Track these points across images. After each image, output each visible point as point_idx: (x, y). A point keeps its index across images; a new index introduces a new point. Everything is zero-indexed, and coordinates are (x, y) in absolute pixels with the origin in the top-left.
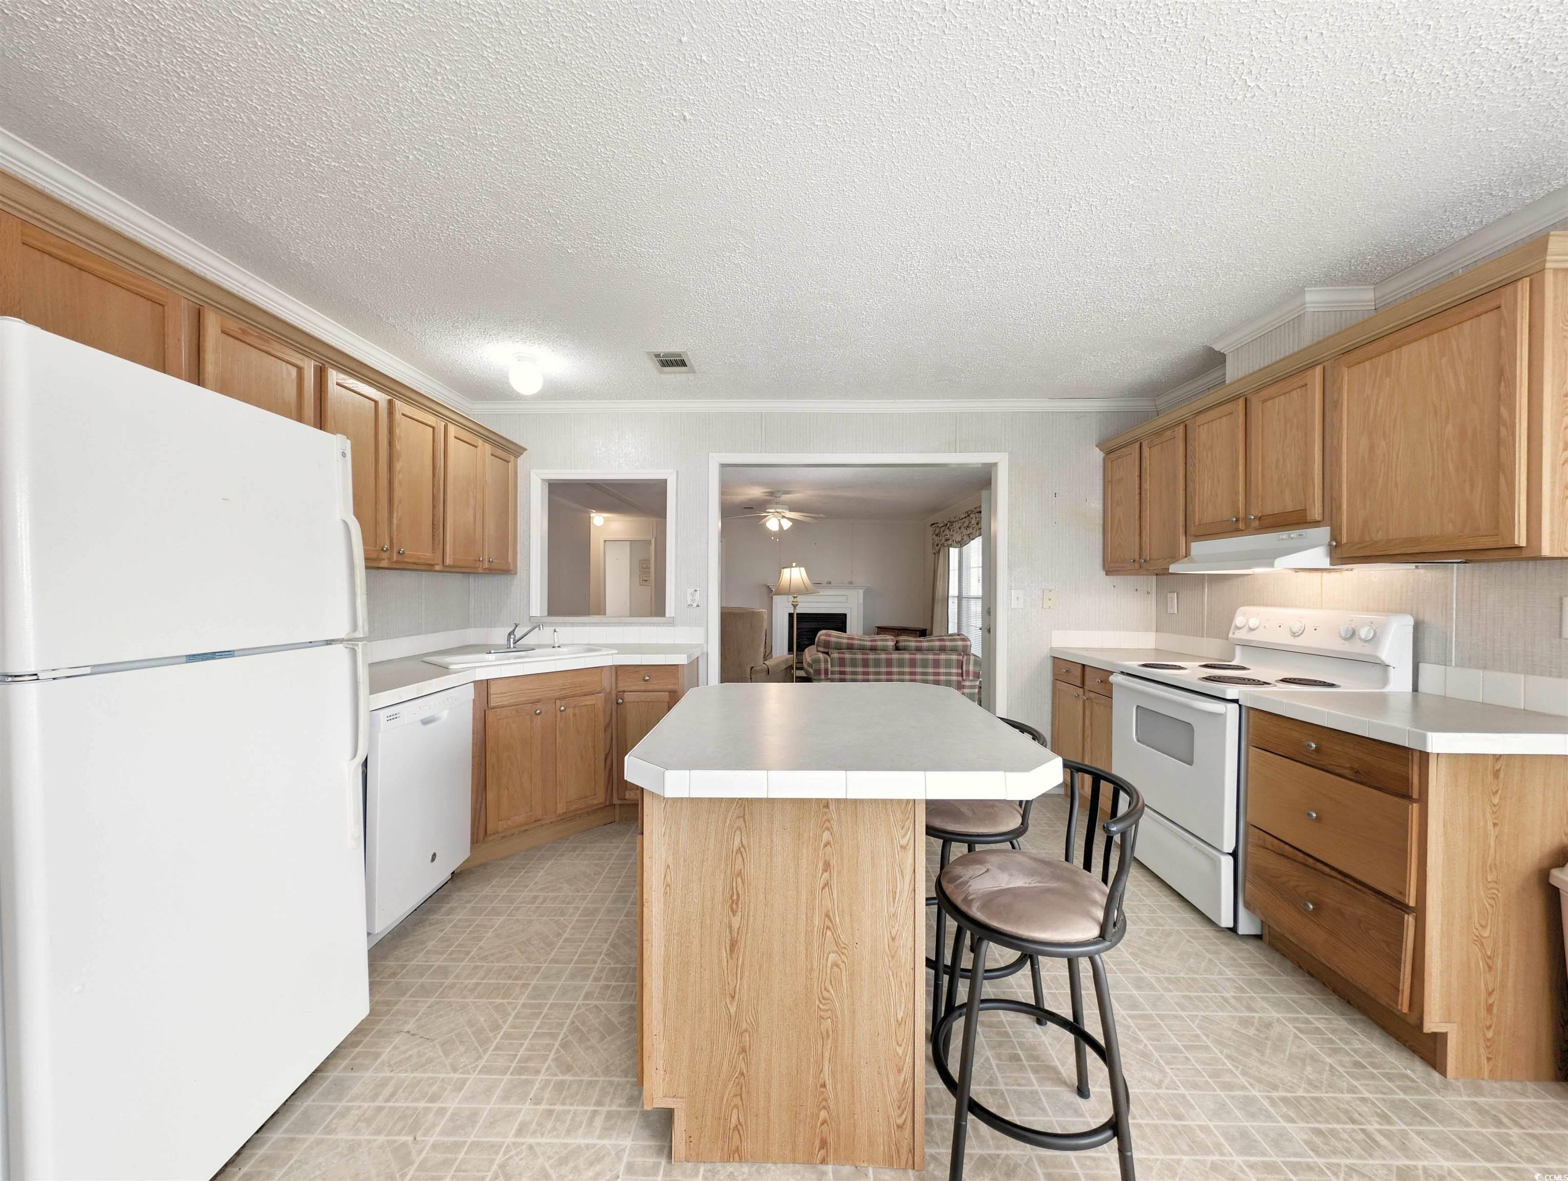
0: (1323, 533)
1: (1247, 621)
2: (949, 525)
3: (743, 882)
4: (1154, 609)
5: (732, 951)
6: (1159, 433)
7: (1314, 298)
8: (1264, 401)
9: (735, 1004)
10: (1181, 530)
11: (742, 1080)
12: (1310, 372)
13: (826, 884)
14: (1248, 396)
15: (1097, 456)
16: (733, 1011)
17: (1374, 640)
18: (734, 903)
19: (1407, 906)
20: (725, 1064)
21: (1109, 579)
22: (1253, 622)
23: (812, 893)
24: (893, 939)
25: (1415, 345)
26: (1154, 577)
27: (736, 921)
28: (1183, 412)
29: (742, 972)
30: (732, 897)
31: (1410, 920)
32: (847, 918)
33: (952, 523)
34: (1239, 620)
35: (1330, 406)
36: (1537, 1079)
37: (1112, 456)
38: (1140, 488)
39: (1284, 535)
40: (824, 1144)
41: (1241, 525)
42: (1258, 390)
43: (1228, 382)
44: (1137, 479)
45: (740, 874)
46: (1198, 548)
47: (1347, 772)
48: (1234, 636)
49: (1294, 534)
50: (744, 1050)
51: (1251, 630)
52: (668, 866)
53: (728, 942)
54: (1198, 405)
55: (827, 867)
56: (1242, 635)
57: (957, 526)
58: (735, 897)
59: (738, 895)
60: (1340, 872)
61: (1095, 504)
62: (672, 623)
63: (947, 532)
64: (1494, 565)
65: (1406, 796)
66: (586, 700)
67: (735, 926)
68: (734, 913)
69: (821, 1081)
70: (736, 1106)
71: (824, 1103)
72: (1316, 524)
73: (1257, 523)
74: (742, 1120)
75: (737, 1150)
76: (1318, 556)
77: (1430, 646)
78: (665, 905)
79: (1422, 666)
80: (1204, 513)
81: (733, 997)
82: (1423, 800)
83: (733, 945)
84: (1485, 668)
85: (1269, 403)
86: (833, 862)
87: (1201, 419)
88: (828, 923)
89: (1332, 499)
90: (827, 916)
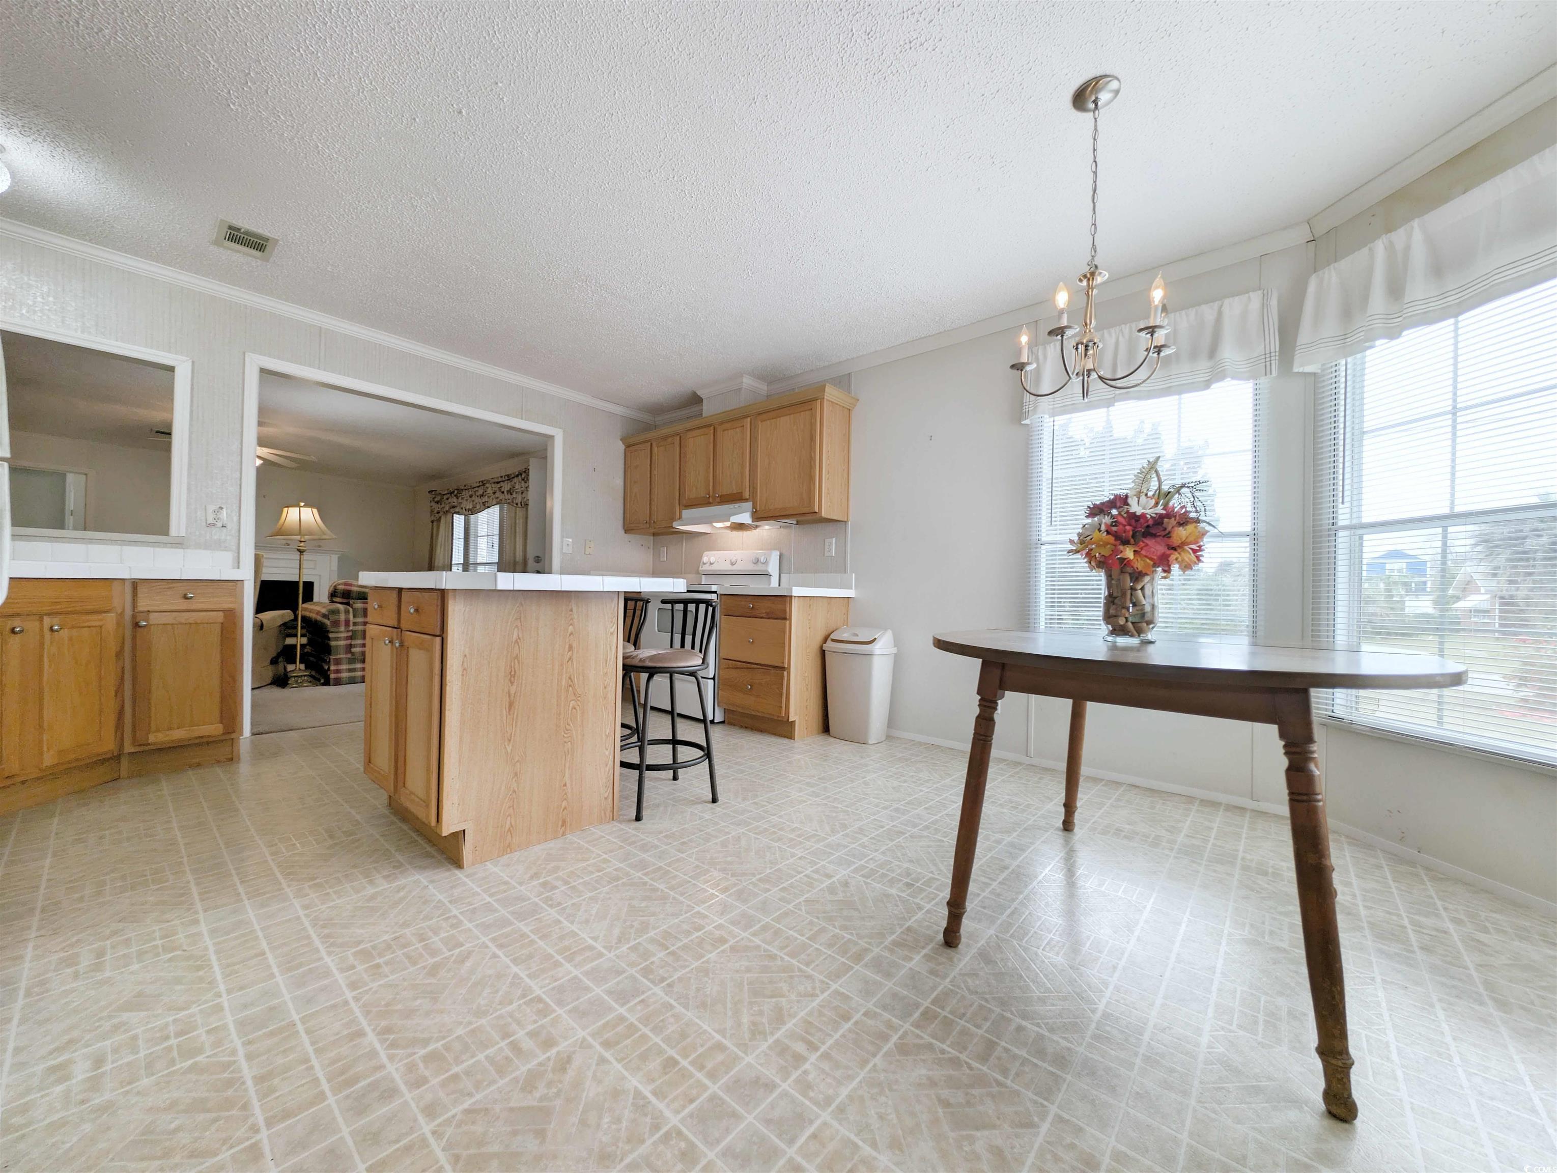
0: (749, 505)
1: (709, 559)
2: (457, 492)
3: (519, 663)
4: (652, 556)
5: (510, 710)
6: (665, 438)
7: (747, 381)
8: (724, 431)
9: (511, 745)
10: (677, 501)
11: (514, 796)
12: (745, 420)
13: (570, 659)
14: (716, 426)
15: (621, 447)
16: (509, 750)
17: (766, 563)
18: (512, 676)
19: (784, 668)
20: (503, 788)
21: (628, 537)
22: (712, 560)
23: (562, 665)
24: (605, 687)
25: (786, 417)
26: (652, 538)
27: (513, 689)
28: (679, 428)
29: (516, 722)
30: (510, 673)
31: (785, 673)
32: (581, 678)
33: (460, 491)
34: (705, 559)
35: (753, 440)
36: (818, 734)
37: (631, 448)
38: (651, 474)
39: (731, 506)
40: (564, 823)
41: (711, 500)
42: (722, 423)
43: (704, 416)
44: (649, 467)
45: (517, 657)
46: (686, 513)
47: (764, 615)
48: (703, 569)
49: (736, 506)
50: (516, 774)
51: (711, 564)
52: (465, 656)
53: (507, 704)
54: (688, 425)
55: (571, 648)
56: (706, 568)
57: (466, 494)
58: (513, 673)
59: (515, 671)
60: (760, 665)
61: (619, 482)
62: (179, 544)
63: (455, 499)
64: (806, 526)
65: (785, 619)
66: (88, 621)
67: (512, 692)
68: (512, 683)
69: (563, 783)
70: (510, 815)
71: (565, 796)
72: (746, 500)
73: (718, 500)
74: (513, 824)
75: (509, 846)
76: (745, 518)
77: (785, 567)
78: (462, 683)
79: (782, 575)
80: (691, 493)
81: (510, 740)
82: (790, 619)
83: (511, 705)
84: (802, 573)
85: (726, 432)
86: (574, 645)
87: (690, 434)
88: (570, 683)
89: (753, 488)
90: (570, 678)
